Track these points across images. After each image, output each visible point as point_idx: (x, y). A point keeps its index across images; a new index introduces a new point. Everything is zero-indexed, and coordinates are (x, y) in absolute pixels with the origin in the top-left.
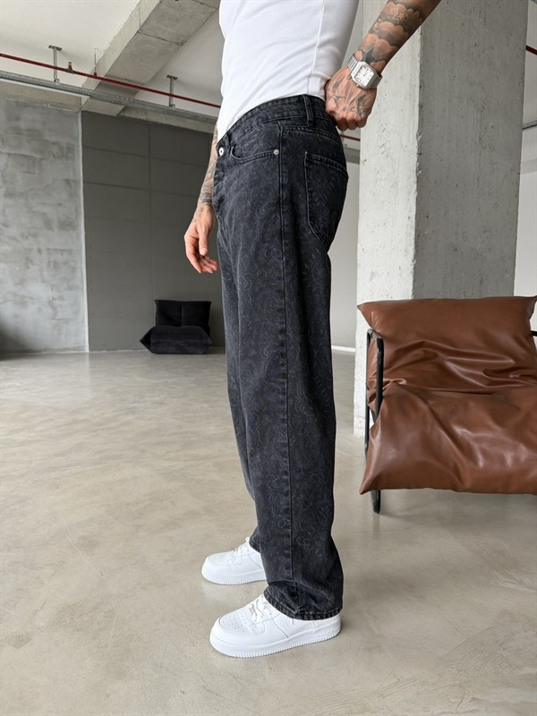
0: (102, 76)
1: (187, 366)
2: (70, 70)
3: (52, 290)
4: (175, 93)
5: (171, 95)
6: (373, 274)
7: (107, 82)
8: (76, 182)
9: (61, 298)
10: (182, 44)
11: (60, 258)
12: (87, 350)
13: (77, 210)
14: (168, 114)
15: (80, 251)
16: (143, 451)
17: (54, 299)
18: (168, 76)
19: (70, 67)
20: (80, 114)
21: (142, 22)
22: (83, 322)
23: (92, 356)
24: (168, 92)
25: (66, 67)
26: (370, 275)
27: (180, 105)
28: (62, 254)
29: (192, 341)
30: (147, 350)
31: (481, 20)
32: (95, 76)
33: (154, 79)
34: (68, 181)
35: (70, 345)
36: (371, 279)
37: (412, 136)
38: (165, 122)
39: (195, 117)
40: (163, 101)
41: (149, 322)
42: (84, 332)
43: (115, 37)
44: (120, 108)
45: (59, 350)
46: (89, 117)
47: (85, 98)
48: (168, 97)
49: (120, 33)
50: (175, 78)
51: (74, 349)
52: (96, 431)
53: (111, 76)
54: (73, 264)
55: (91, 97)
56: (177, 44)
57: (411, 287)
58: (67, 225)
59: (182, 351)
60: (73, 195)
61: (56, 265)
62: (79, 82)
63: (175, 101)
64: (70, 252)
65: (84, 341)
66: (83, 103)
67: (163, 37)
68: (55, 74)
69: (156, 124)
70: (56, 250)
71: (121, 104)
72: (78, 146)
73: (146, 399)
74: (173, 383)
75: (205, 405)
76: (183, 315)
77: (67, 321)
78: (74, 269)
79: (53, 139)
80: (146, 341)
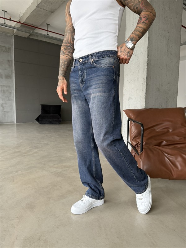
0: (22, 23)
1: (54, 129)
2: (10, 20)
3: (2, 100)
4: (49, 30)
5: (48, 31)
6: (129, 98)
7: (25, 25)
8: (12, 61)
9: (6, 104)
10: (53, 12)
11: (5, 89)
12: (15, 123)
13: (12, 71)
14: (46, 37)
15: (13, 86)
16: (44, 164)
17: (3, 104)
18: (47, 24)
19: (10, 18)
20: (13, 36)
21: (38, 3)
22: (14, 112)
23: (17, 125)
24: (46, 29)
25: (9, 18)
26: (128, 99)
27: (51, 34)
28: (6, 87)
29: (55, 120)
30: (38, 123)
31: (168, 8)
32: (20, 22)
33: (41, 25)
34: (8, 61)
35: (9, 121)
36: (129, 100)
37: (145, 48)
38: (45, 40)
39: (56, 39)
40: (45, 33)
41: (38, 113)
42: (14, 116)
43: (27, 8)
44: (29, 34)
45: (5, 123)
46: (16, 37)
47: (15, 30)
48: (46, 31)
49: (29, 7)
50: (49, 25)
51: (11, 122)
52: (24, 156)
53: (25, 23)
54: (10, 91)
55: (18, 30)
56: (51, 12)
57: (145, 103)
58: (8, 77)
59: (51, 123)
60: (10, 66)
61: (4, 91)
62: (13, 24)
63: (49, 33)
64: (9, 86)
65: (14, 119)
66: (14, 32)
67: (46, 9)
68: (4, 21)
69: (41, 41)
70: (4, 86)
71: (29, 33)
72: (12, 48)
73: (41, 142)
74: (50, 136)
75: (64, 145)
76: (51, 110)
77: (8, 112)
78: (10, 93)
79: (3, 45)
80: (38, 120)
